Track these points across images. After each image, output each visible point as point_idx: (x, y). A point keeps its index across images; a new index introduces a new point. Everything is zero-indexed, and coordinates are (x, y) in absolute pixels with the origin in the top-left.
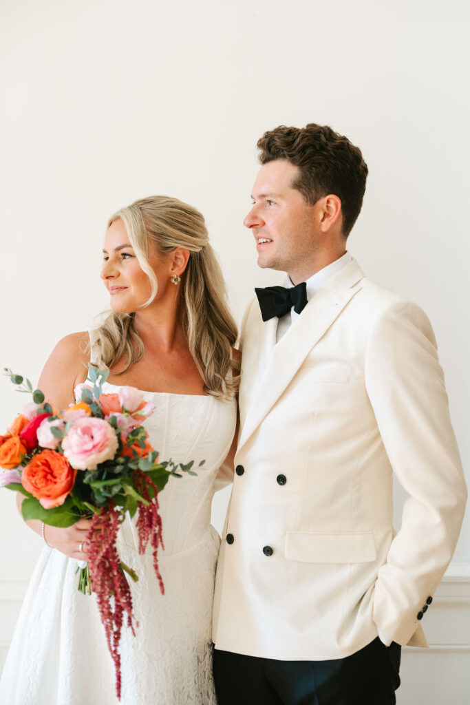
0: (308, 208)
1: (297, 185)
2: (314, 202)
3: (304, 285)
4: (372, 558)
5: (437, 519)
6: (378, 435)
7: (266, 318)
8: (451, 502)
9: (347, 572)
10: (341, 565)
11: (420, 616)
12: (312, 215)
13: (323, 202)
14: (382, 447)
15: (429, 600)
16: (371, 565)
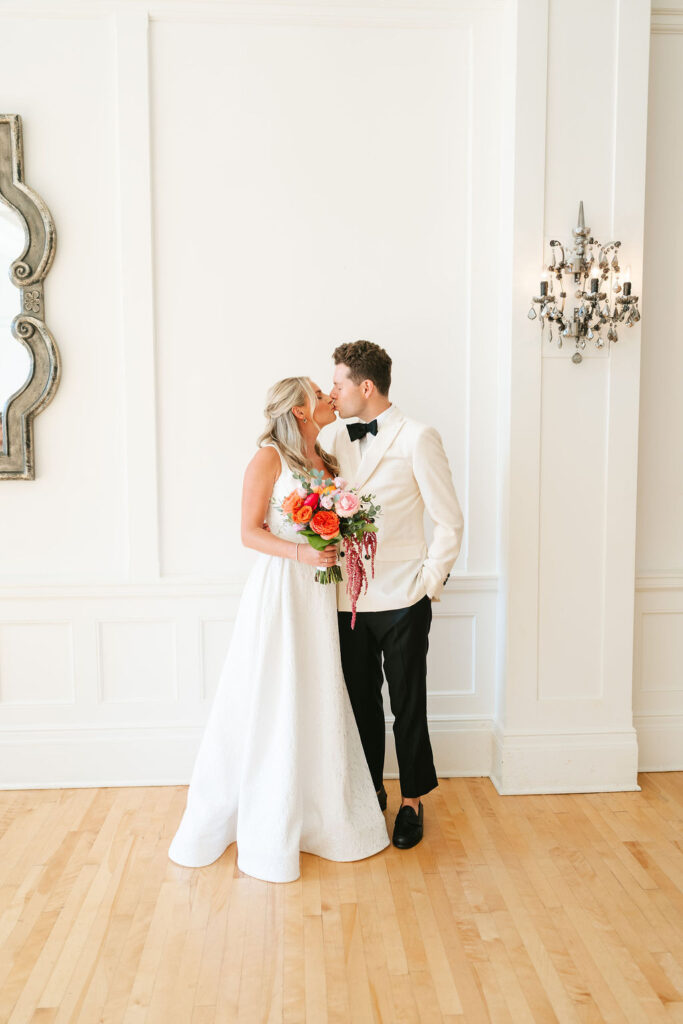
0: (356, 388)
1: (349, 377)
2: (359, 384)
3: (376, 421)
4: (418, 557)
5: (453, 533)
6: (420, 494)
7: (352, 440)
8: (458, 526)
9: (408, 565)
10: (404, 562)
11: (445, 583)
12: (359, 391)
13: (363, 383)
14: (422, 499)
15: (449, 575)
16: (419, 560)
